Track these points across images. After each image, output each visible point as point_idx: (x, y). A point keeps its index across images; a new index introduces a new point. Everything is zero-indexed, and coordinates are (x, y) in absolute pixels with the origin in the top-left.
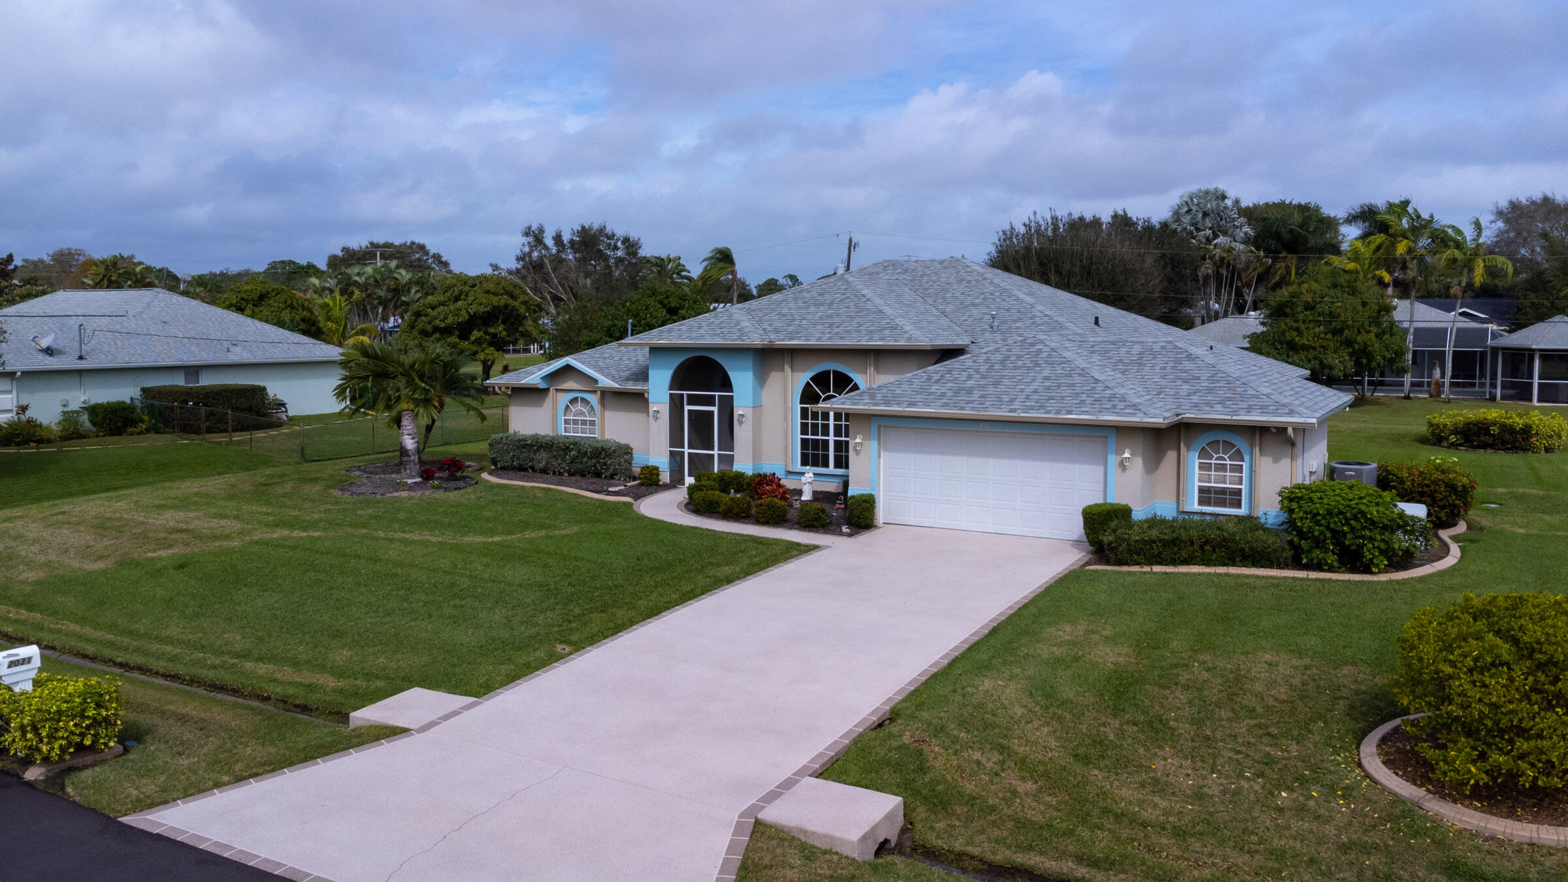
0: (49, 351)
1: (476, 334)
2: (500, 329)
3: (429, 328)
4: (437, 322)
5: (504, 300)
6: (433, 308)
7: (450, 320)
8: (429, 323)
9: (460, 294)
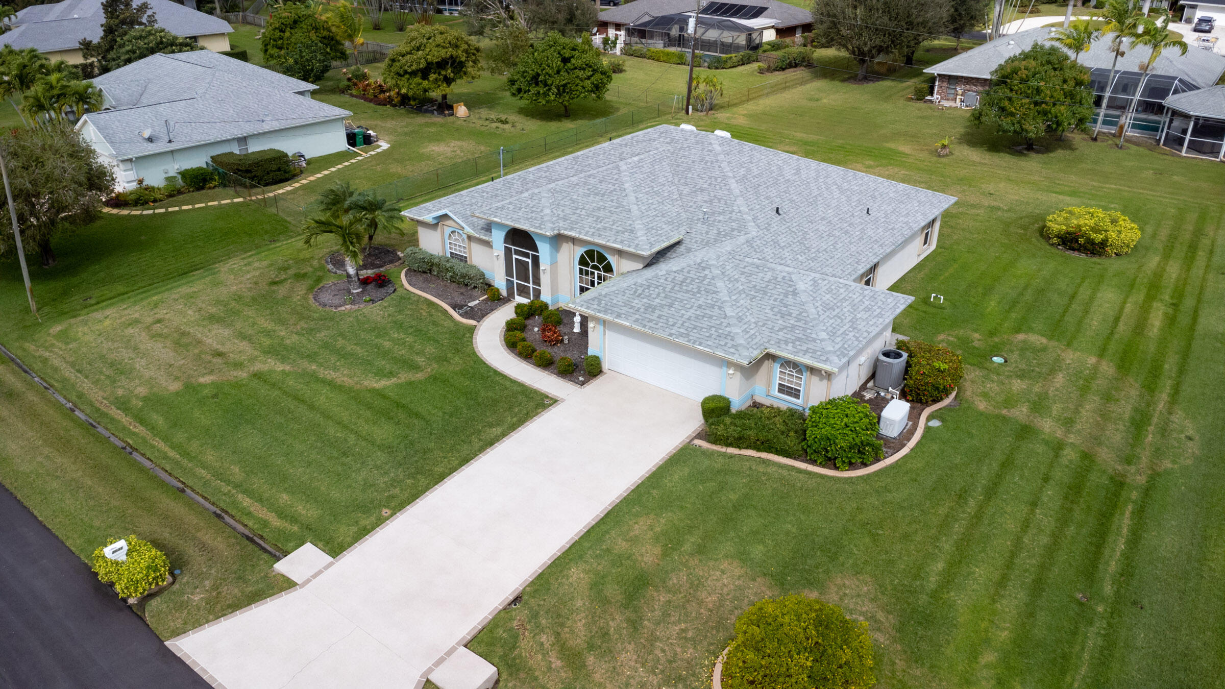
0: (150, 140)
1: (433, 77)
2: (449, 72)
3: (401, 72)
4: (406, 68)
5: (450, 51)
6: (403, 56)
7: (414, 67)
8: (401, 68)
9: (420, 46)
